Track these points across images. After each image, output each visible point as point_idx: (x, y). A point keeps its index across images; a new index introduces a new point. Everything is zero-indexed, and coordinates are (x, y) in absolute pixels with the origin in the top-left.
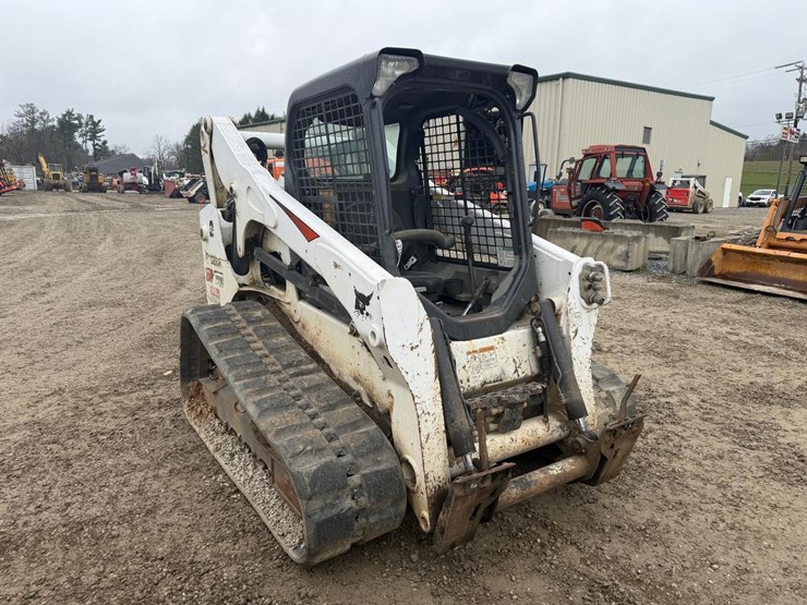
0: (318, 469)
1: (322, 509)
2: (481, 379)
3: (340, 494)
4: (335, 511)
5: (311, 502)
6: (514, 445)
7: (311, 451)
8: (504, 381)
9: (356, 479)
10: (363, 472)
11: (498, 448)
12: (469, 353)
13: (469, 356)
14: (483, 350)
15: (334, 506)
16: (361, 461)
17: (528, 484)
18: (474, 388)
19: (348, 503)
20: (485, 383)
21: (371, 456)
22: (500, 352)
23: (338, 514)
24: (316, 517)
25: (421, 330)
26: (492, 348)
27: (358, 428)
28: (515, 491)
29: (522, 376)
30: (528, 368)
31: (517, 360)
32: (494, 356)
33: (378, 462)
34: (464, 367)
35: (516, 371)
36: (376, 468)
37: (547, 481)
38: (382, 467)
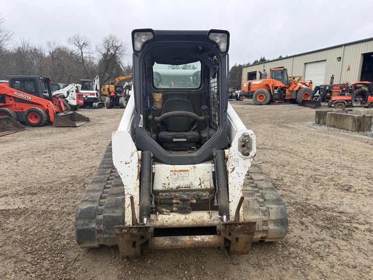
0: (86, 209)
1: (82, 225)
2: (177, 185)
3: (91, 221)
4: (86, 227)
5: (78, 221)
6: (186, 221)
7: (90, 201)
8: (191, 188)
9: (101, 217)
10: (105, 215)
11: (175, 220)
12: (171, 171)
13: (172, 173)
14: (180, 171)
15: (87, 225)
16: (107, 210)
17: (177, 241)
18: (172, 189)
19: (94, 225)
20: (179, 187)
21: (112, 209)
22: (191, 174)
23: (87, 229)
24: (78, 227)
25: (132, 156)
26: (187, 171)
27: (118, 196)
28: (168, 242)
29: (203, 187)
30: (208, 184)
31: (202, 179)
32: (187, 175)
33: (114, 212)
34: (168, 178)
35: (200, 184)
36: (111, 215)
37: (190, 243)
38: (114, 215)
